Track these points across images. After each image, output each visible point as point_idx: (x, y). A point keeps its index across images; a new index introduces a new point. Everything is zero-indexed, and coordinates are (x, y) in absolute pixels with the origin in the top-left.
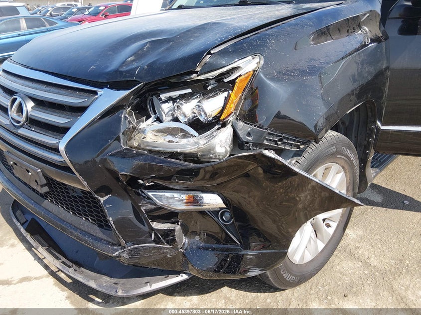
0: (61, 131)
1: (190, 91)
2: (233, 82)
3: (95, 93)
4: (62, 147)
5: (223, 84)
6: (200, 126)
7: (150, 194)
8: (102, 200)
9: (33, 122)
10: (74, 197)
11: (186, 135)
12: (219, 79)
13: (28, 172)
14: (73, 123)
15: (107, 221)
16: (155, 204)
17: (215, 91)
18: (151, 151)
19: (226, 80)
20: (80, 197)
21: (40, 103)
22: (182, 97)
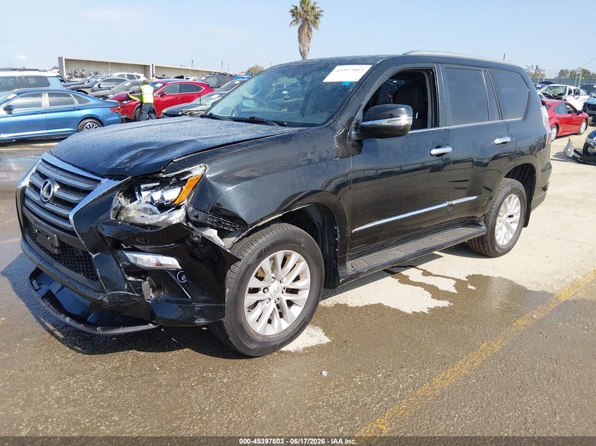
0: (71, 205)
1: (158, 184)
2: (186, 180)
3: (99, 181)
4: (71, 218)
5: (180, 182)
6: (163, 207)
7: (127, 254)
8: (93, 256)
9: (56, 200)
10: (77, 257)
11: (154, 213)
12: (178, 177)
13: (47, 237)
14: (80, 201)
15: (96, 274)
16: (129, 262)
17: (175, 185)
18: (132, 224)
19: (182, 179)
20: (81, 257)
21: (64, 187)
22: (154, 187)
